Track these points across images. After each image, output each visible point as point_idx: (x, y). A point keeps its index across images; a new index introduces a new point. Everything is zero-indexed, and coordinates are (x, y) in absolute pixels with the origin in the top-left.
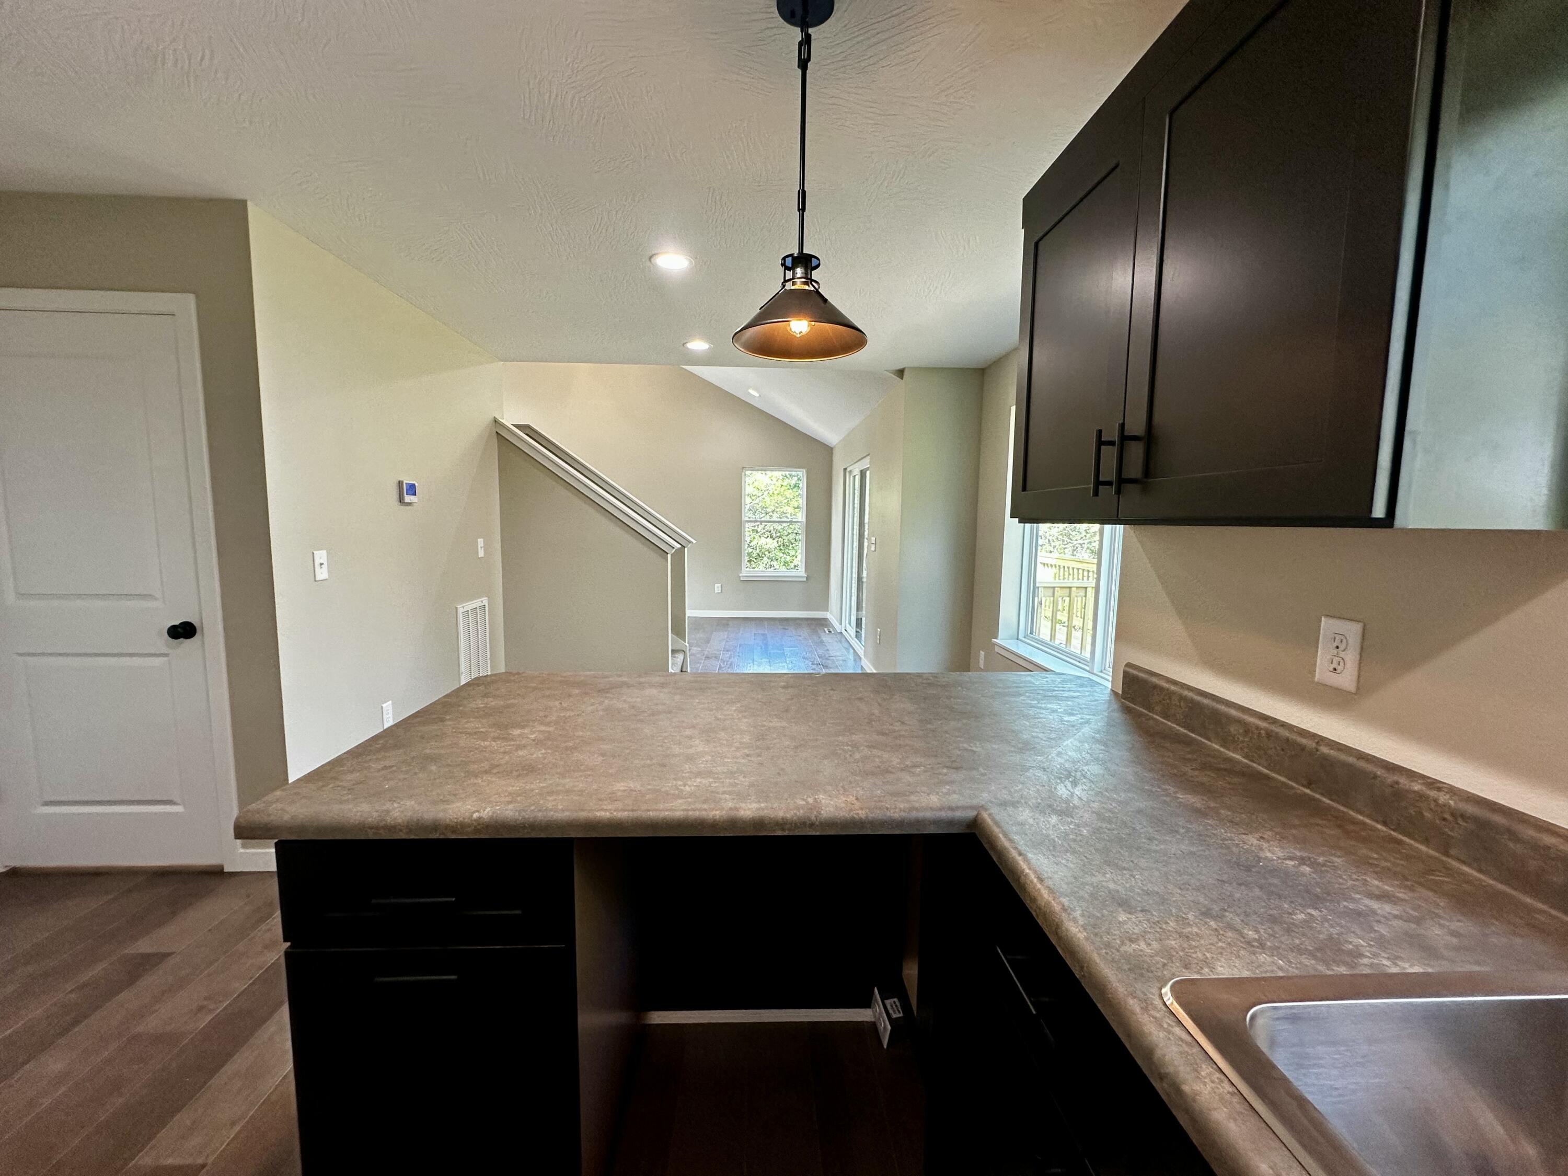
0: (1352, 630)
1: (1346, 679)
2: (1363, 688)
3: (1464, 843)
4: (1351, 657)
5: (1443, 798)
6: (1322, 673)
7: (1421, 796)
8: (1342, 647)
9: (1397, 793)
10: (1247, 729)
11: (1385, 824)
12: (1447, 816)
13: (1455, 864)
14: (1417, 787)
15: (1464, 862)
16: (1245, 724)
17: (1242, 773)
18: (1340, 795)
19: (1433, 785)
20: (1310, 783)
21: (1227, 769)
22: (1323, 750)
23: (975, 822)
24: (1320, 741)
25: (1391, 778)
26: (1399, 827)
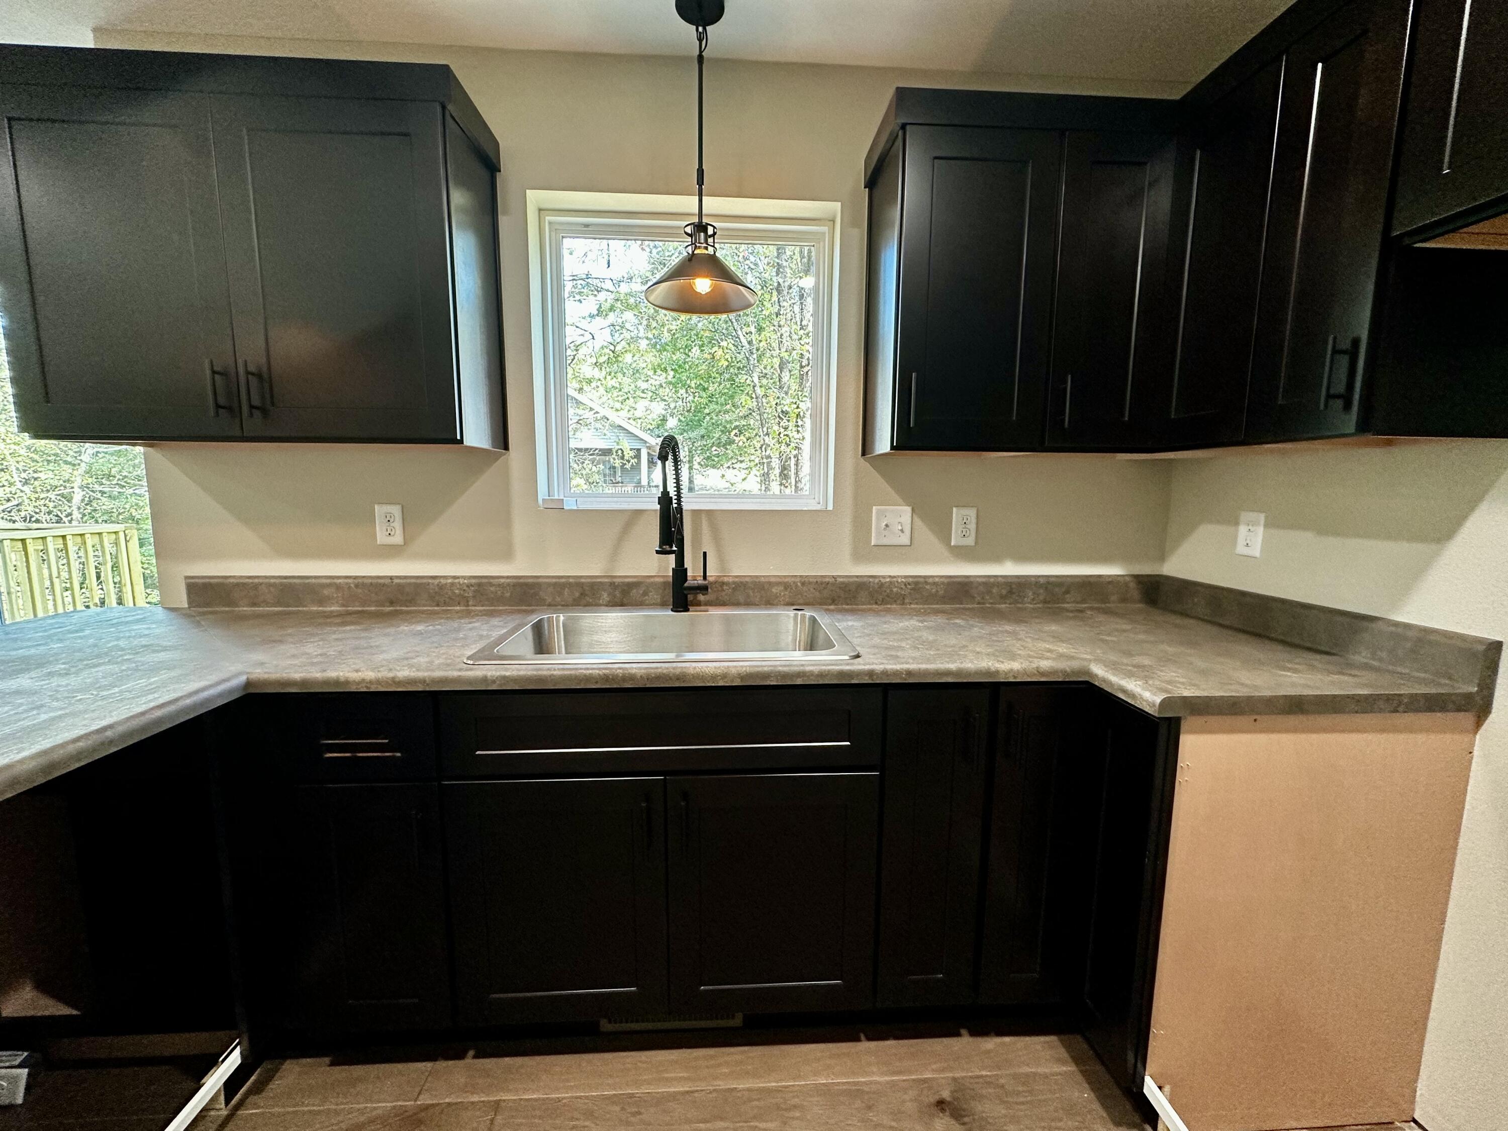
0: (396, 510)
1: (398, 539)
2: (409, 541)
3: (474, 597)
4: (398, 525)
5: (461, 581)
6: (381, 538)
7: (452, 584)
8: (392, 520)
9: (441, 587)
11: (438, 605)
12: (465, 588)
13: (473, 608)
14: (450, 581)
15: (475, 606)
17: (350, 613)
18: (411, 601)
19: (455, 577)
20: (392, 603)
21: (340, 615)
22: (396, 581)
23: (248, 684)
24: (391, 578)
25: (436, 581)
26: (445, 604)
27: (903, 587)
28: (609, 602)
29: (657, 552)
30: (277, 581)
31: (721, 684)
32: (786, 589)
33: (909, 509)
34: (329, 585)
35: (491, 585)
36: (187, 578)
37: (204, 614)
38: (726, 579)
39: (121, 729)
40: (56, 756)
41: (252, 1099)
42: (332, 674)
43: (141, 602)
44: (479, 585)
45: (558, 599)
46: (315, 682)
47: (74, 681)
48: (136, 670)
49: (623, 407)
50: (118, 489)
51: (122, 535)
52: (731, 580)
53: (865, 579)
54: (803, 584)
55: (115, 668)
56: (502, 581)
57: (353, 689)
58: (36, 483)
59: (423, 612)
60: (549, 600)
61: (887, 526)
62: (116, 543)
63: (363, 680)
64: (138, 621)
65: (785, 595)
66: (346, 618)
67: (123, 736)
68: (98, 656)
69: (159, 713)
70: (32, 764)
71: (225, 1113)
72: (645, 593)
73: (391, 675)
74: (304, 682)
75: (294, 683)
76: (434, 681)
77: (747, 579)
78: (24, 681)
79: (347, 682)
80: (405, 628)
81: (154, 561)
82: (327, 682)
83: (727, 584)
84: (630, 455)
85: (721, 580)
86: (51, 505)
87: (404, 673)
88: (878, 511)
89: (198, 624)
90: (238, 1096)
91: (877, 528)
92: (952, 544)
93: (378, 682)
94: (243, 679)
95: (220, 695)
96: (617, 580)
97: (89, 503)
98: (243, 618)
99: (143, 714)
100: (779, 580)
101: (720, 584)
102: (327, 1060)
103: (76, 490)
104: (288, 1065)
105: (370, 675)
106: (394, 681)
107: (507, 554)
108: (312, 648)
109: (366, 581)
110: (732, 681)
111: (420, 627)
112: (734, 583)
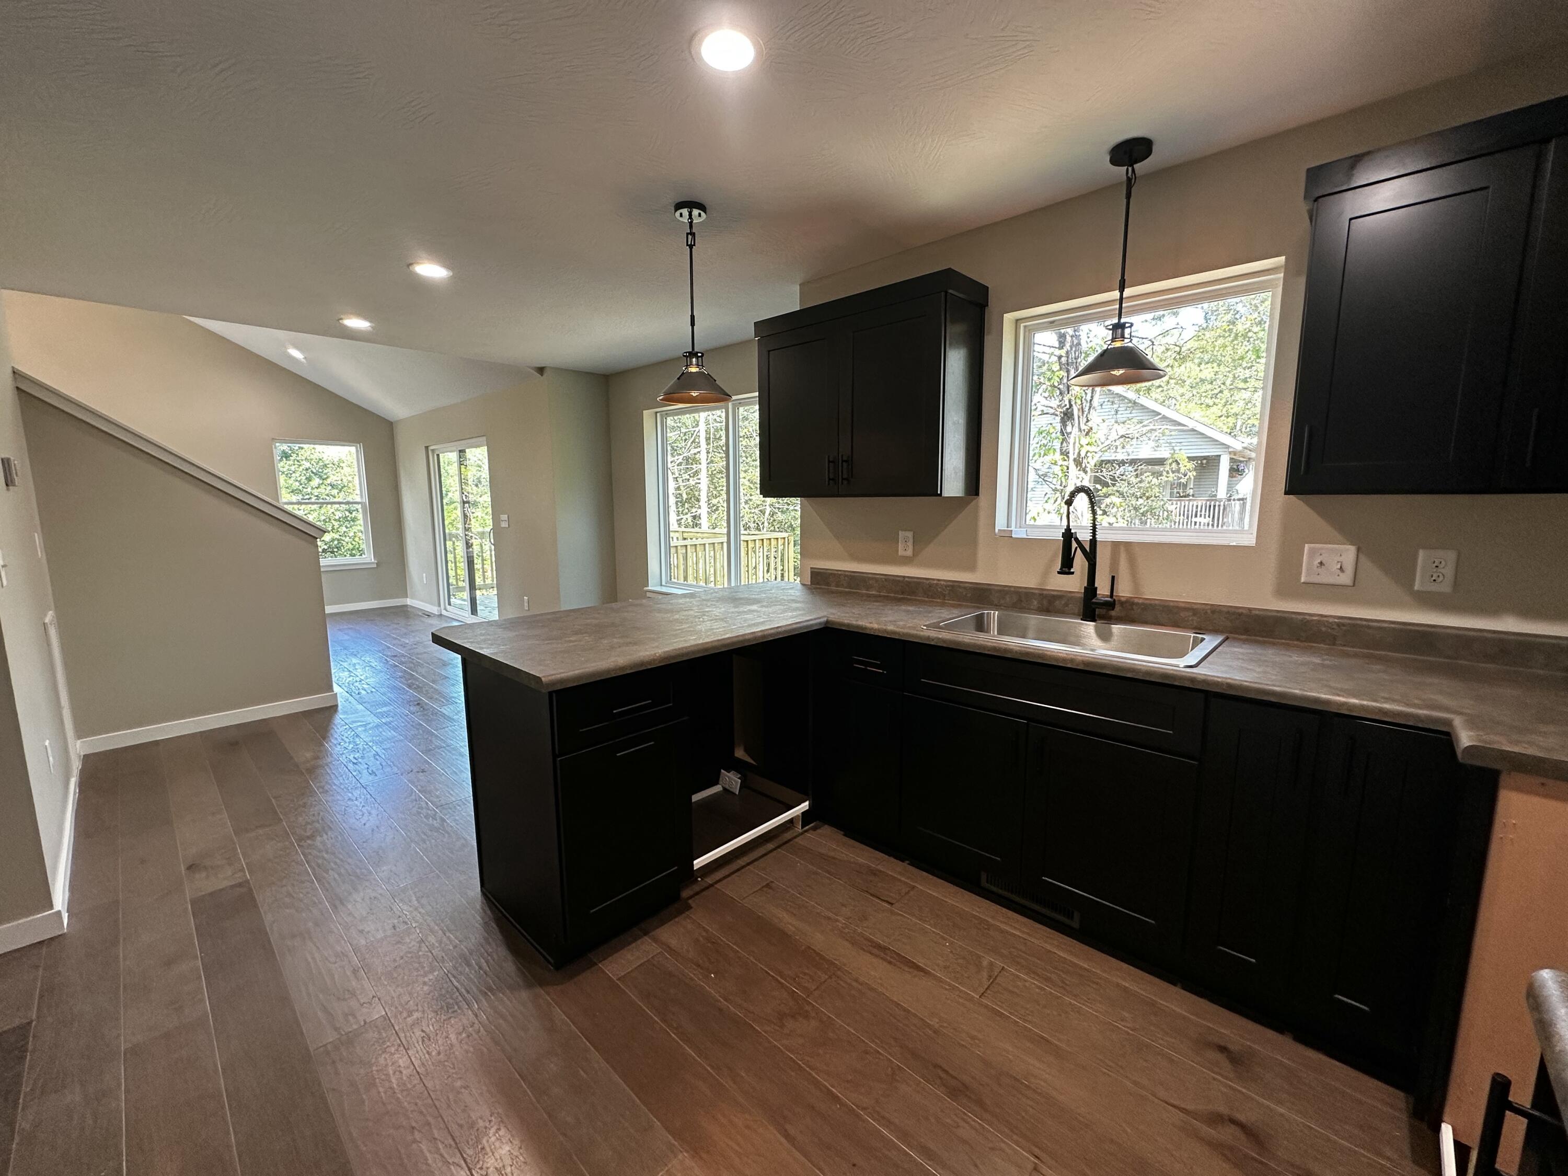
0: (910, 534)
1: (909, 553)
2: (915, 554)
3: (949, 594)
4: (910, 544)
5: (942, 583)
6: (901, 552)
7: (937, 584)
8: (907, 541)
9: (930, 586)
10: (876, 580)
14: (935, 582)
16: (875, 578)
17: (880, 596)
18: (913, 593)
19: (939, 580)
20: (903, 593)
21: (875, 596)
22: (907, 579)
23: (827, 622)
24: (904, 577)
25: (928, 582)
26: (932, 597)
27: (1335, 627)
28: (1039, 607)
29: (1059, 573)
30: (849, 574)
31: (1069, 666)
32: (1194, 615)
33: (1352, 550)
34: (873, 578)
35: (960, 587)
36: (811, 568)
37: (817, 588)
38: (1136, 600)
39: (783, 629)
40: (766, 633)
41: (811, 831)
42: (860, 623)
43: (792, 580)
44: (953, 586)
45: (1002, 602)
46: (852, 626)
47: (770, 610)
48: (789, 609)
49: (1217, 401)
50: (786, 506)
51: (786, 539)
52: (1140, 601)
53: (1286, 615)
54: (1213, 612)
55: (782, 607)
56: (967, 585)
57: (868, 632)
58: (751, 503)
59: (918, 600)
60: (996, 602)
61: (1321, 563)
62: (784, 544)
63: (873, 628)
64: (791, 588)
65: (1192, 620)
66: (878, 598)
67: (785, 631)
68: (777, 601)
69: (794, 626)
70: (760, 634)
71: (800, 831)
72: (1066, 605)
73: (884, 627)
74: (848, 625)
75: (843, 625)
76: (904, 634)
77: (1157, 602)
78: (755, 607)
79: (866, 628)
80: (903, 607)
81: (799, 557)
82: (858, 627)
83: (1137, 604)
84: (1188, 467)
85: (1132, 600)
86: (756, 517)
87: (891, 628)
88: (1310, 549)
89: (813, 593)
90: (807, 827)
91: (1310, 563)
92: (1416, 588)
93: (879, 630)
94: (825, 619)
95: (816, 624)
96: (1045, 592)
97: (772, 516)
98: (832, 592)
99: (790, 625)
100: (1187, 606)
101: (1128, 604)
102: (842, 833)
103: (768, 507)
104: (826, 826)
105: (876, 626)
106: (886, 631)
107: (972, 568)
108: (856, 611)
109: (890, 577)
110: (1077, 665)
111: (911, 608)
112: (1143, 604)
